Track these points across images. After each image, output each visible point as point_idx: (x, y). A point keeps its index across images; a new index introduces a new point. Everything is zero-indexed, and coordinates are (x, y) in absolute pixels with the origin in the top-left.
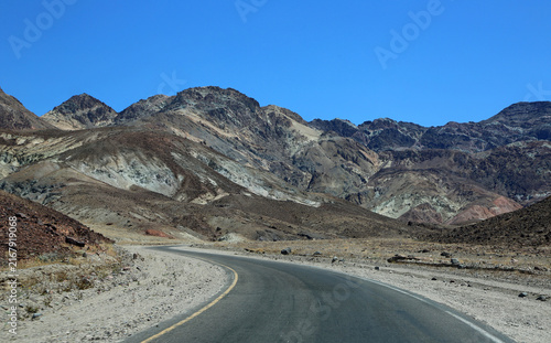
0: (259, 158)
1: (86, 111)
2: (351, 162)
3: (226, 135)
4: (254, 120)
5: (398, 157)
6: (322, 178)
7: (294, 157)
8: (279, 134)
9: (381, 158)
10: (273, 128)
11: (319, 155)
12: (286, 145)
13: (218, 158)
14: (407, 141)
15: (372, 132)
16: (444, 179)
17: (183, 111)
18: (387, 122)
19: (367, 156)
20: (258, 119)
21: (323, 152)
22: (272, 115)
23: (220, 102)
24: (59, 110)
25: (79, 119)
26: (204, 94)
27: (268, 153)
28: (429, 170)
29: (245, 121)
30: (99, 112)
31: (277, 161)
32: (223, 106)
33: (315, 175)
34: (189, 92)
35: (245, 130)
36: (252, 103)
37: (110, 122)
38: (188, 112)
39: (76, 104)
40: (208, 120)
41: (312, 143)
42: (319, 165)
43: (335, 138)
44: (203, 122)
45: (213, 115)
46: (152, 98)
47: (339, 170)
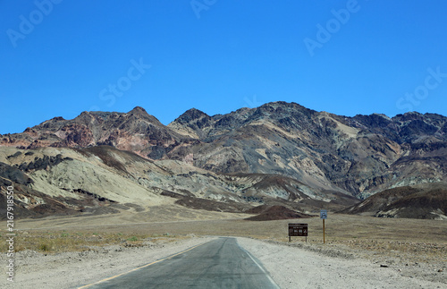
0: (314, 152)
1: (196, 121)
2: (379, 153)
3: (291, 136)
4: (310, 124)
5: (415, 147)
6: (358, 165)
7: (339, 150)
8: (328, 133)
9: (402, 148)
10: (324, 130)
11: (356, 148)
12: (333, 142)
13: (298, 184)
14: (430, 130)
15: (402, 123)
16: (442, 166)
17: (262, 121)
18: (415, 115)
19: (392, 147)
20: (313, 123)
21: (359, 146)
22: (323, 120)
23: (287, 113)
24: (177, 121)
25: (192, 127)
26: (275, 107)
27: (321, 148)
28: (435, 158)
29: (304, 126)
30: (204, 120)
31: (327, 154)
32: (289, 116)
33: (354, 164)
34: (265, 106)
35: (305, 132)
36: (310, 112)
37: (211, 127)
38: (266, 122)
39: (189, 117)
40: (279, 126)
41: (351, 139)
42: (356, 155)
43: (368, 135)
44: (276, 128)
45: (281, 122)
46: (239, 111)
47: (370, 159)
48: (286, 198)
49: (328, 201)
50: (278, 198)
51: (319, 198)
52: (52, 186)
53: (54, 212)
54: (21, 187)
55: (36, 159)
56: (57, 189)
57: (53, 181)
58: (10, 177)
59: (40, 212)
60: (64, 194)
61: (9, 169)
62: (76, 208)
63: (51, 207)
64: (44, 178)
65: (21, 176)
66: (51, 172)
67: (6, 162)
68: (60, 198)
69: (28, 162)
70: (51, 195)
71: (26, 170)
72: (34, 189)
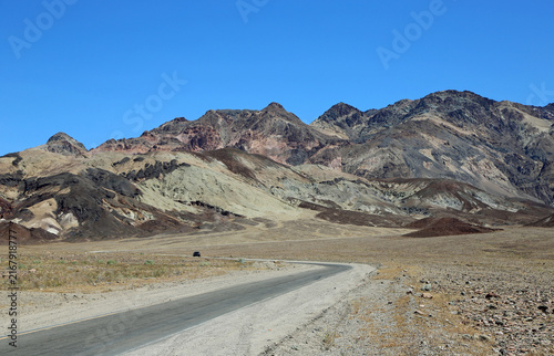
0: (494, 151)
1: (344, 117)
3: (465, 133)
7: (526, 148)
8: (512, 128)
12: (519, 138)
22: (505, 111)
23: (458, 104)
24: (322, 118)
25: (340, 125)
29: (481, 119)
30: (355, 117)
31: (511, 153)
32: (461, 108)
34: (431, 97)
35: (482, 127)
36: (487, 103)
37: (364, 125)
38: (432, 116)
39: (337, 113)
41: (543, 134)
42: (549, 153)
45: (452, 116)
46: (398, 103)
48: (459, 208)
49: (515, 210)
50: (448, 208)
51: (502, 208)
52: (165, 198)
53: (165, 229)
54: (126, 199)
55: (147, 165)
56: (171, 201)
57: (167, 192)
58: (114, 188)
59: (148, 229)
60: (180, 208)
61: (113, 178)
62: (192, 224)
63: (163, 223)
64: (156, 189)
65: (127, 186)
66: (164, 181)
67: (112, 170)
68: (174, 213)
69: (137, 169)
70: (163, 209)
71: (135, 180)
72: (143, 201)
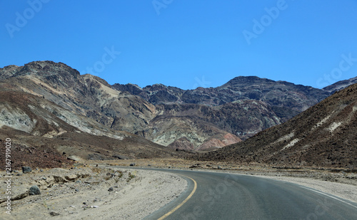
2: (138, 111)
4: (76, 83)
5: (167, 108)
6: (120, 121)
9: (157, 109)
10: (89, 89)
11: (118, 106)
13: (58, 108)
14: (173, 98)
15: (151, 92)
16: (195, 122)
17: (29, 76)
18: (161, 86)
19: (148, 107)
20: (79, 83)
21: (121, 105)
26: (43, 66)
27: (85, 105)
28: (186, 117)
33: (116, 119)
40: (46, 83)
43: (128, 96)
44: (42, 84)
47: (131, 116)
